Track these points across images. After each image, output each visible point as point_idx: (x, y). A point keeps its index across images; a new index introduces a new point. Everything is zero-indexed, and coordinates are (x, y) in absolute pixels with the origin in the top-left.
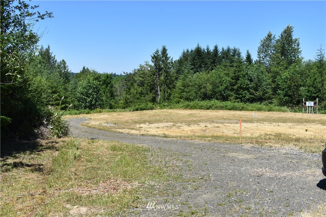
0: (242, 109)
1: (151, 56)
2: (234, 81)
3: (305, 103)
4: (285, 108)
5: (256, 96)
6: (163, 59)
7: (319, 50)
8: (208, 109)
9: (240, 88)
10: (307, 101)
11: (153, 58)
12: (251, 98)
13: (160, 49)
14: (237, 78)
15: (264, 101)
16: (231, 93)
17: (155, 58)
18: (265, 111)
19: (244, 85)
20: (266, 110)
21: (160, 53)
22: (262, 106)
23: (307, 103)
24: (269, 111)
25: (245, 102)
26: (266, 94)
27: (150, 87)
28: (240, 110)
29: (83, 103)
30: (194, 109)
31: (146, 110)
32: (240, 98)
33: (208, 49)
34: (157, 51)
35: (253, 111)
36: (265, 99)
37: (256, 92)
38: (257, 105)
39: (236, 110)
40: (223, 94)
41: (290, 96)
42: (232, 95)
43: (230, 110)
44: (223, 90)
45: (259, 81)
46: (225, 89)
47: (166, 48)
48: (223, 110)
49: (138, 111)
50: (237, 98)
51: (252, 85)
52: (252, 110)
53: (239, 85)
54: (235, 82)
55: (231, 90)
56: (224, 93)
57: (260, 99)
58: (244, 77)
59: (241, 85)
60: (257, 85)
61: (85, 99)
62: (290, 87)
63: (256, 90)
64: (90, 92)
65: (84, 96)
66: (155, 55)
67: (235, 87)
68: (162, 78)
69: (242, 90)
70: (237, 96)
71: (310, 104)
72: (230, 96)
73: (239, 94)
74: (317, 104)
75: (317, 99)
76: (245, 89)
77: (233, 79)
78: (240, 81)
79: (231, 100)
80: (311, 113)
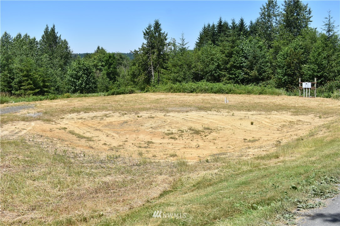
0: (230, 92)
1: (143, 32)
2: (227, 59)
3: (302, 85)
4: (282, 90)
5: (250, 76)
6: (156, 36)
7: (326, 18)
8: (192, 92)
9: (233, 66)
10: (304, 82)
11: (144, 34)
12: (247, 78)
13: (153, 24)
14: (230, 55)
15: (261, 81)
16: (224, 73)
17: (148, 34)
18: (255, 94)
19: (238, 64)
20: (257, 93)
21: (152, 29)
22: (257, 88)
23: (304, 84)
24: (260, 93)
25: (237, 82)
26: (264, 73)
27: (142, 67)
28: (227, 93)
29: (72, 86)
30: (176, 92)
31: (124, 94)
32: (234, 79)
33: (233, 23)
34: (150, 27)
36: (263, 80)
37: (250, 71)
38: (250, 87)
39: (222, 93)
41: (289, 75)
42: (225, 76)
43: (215, 93)
44: (214, 70)
45: (254, 58)
46: (216, 68)
47: (160, 22)
48: (208, 93)
49: (113, 95)
50: (230, 79)
51: (246, 63)
52: (240, 94)
53: (232, 63)
54: (228, 60)
55: (223, 69)
56: (216, 73)
57: (256, 80)
58: (239, 53)
59: (234, 63)
60: (252, 63)
61: (74, 82)
62: (289, 66)
63: (251, 69)
64: (79, 74)
65: (73, 79)
66: (147, 30)
67: (228, 66)
68: (155, 56)
69: (235, 70)
70: (231, 76)
71: (307, 85)
72: (222, 76)
73: (232, 74)
74: (315, 85)
75: (315, 79)
76: (240, 68)
77: (226, 56)
78: (233, 59)
79: (223, 81)
80: (308, 96)
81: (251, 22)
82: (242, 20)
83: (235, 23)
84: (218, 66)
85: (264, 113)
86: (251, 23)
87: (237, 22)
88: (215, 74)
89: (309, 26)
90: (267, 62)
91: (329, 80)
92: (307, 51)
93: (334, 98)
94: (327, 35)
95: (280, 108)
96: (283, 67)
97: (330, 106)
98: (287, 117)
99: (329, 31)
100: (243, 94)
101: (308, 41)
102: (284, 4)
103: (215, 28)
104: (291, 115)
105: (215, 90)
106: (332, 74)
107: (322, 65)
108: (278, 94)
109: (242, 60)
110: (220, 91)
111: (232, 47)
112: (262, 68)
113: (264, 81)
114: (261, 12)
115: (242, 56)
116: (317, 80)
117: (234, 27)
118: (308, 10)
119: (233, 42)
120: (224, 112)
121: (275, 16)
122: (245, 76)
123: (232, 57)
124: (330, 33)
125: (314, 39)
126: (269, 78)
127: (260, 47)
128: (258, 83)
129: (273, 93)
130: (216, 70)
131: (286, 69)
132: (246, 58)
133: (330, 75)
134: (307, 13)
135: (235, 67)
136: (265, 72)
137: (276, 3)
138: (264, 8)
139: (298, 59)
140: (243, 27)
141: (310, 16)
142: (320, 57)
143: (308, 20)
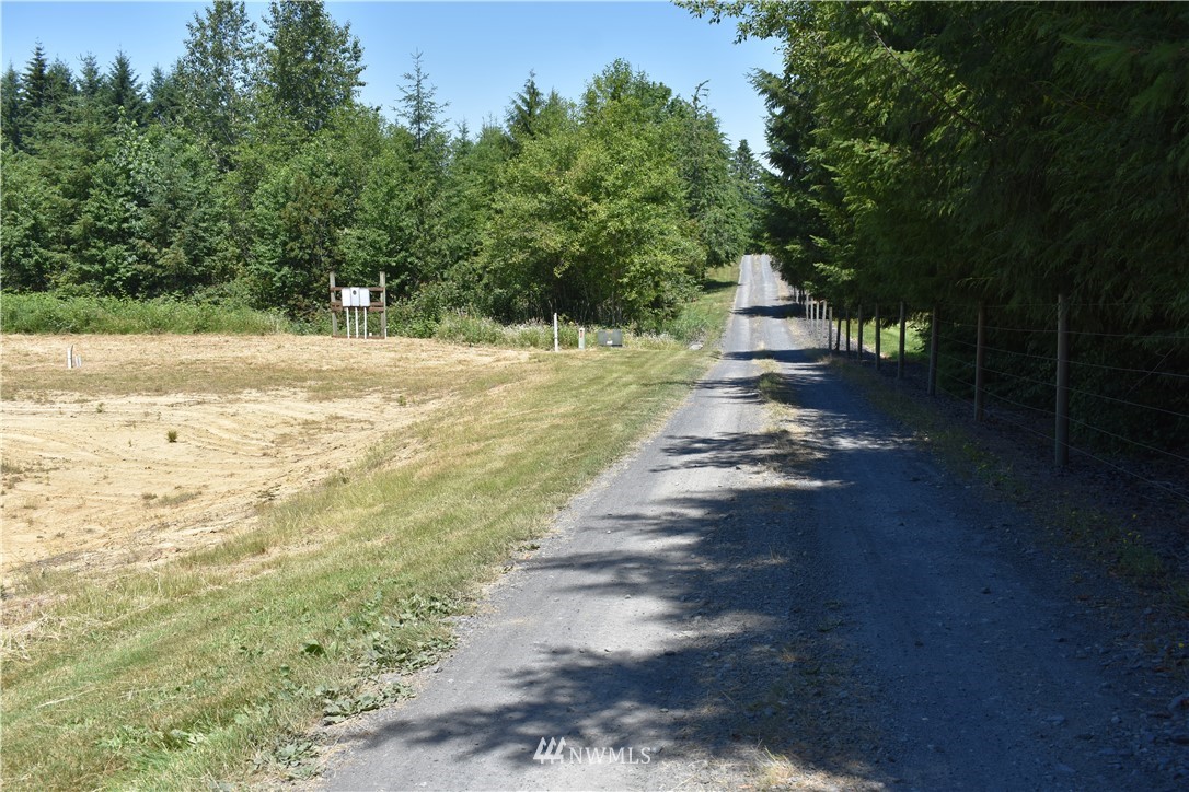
0: (83, 326)
2: (69, 203)
3: (339, 298)
4: (274, 317)
5: (161, 266)
7: (409, 77)
9: (94, 232)
10: (346, 286)
12: (147, 276)
14: (81, 190)
15: (200, 286)
16: (58, 256)
18: (182, 331)
19: (111, 222)
20: (188, 328)
22: (186, 310)
23: (346, 293)
24: (200, 329)
25: (110, 290)
26: (208, 255)
28: (75, 331)
32: (99, 277)
35: (128, 336)
36: (206, 280)
37: (160, 251)
38: (161, 306)
39: (57, 331)
40: (19, 260)
41: (295, 263)
42: (63, 266)
43: (28, 331)
44: (20, 244)
45: (172, 201)
46: (26, 236)
50: (85, 277)
51: (143, 221)
52: (124, 332)
53: (89, 218)
54: (74, 206)
55: (56, 240)
56: (27, 255)
57: (183, 282)
58: (113, 184)
59: (98, 218)
60: (164, 220)
62: (294, 232)
63: (162, 240)
67: (76, 230)
69: (101, 244)
70: (86, 267)
71: (355, 297)
72: (53, 268)
73: (91, 260)
74: (383, 297)
75: (382, 276)
76: (122, 236)
77: (66, 194)
78: (91, 205)
79: (57, 285)
80: (361, 333)
81: (157, 71)
82: (122, 65)
83: (96, 73)
84: (36, 231)
85: (215, 397)
86: (158, 77)
87: (106, 70)
88: (24, 261)
89: (357, 100)
90: (218, 217)
91: (425, 279)
92: (351, 184)
93: (442, 337)
94: (414, 132)
95: (270, 378)
96: (275, 236)
97: (432, 363)
98: (296, 406)
99: (418, 119)
100: (137, 332)
101: (354, 150)
102: (271, 18)
103: (21, 86)
104: (309, 400)
105: (25, 319)
106: (432, 261)
107: (401, 229)
108: (263, 331)
109: (128, 210)
110: (46, 325)
111: (89, 160)
112: (202, 239)
113: (211, 284)
114: (189, 38)
115: (126, 194)
116: (388, 280)
117: (93, 86)
118: (349, 44)
119: (91, 140)
120: (66, 402)
121: (242, 57)
122: (141, 267)
123: (87, 196)
124: (422, 125)
125: (372, 145)
126: (227, 274)
127: (192, 165)
128: (188, 293)
129: (243, 328)
130: (28, 245)
131: (284, 244)
132: (143, 203)
133: (426, 264)
134: (347, 55)
135: (101, 233)
136: (211, 252)
137: (242, 12)
138: (202, 27)
139: (324, 208)
140: (126, 89)
141: (359, 65)
142: (395, 202)
143: (351, 79)
